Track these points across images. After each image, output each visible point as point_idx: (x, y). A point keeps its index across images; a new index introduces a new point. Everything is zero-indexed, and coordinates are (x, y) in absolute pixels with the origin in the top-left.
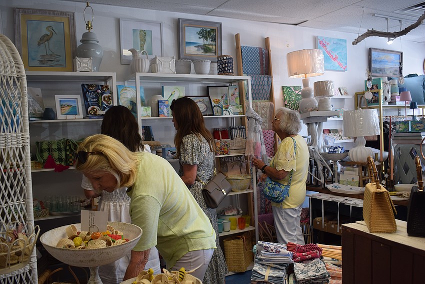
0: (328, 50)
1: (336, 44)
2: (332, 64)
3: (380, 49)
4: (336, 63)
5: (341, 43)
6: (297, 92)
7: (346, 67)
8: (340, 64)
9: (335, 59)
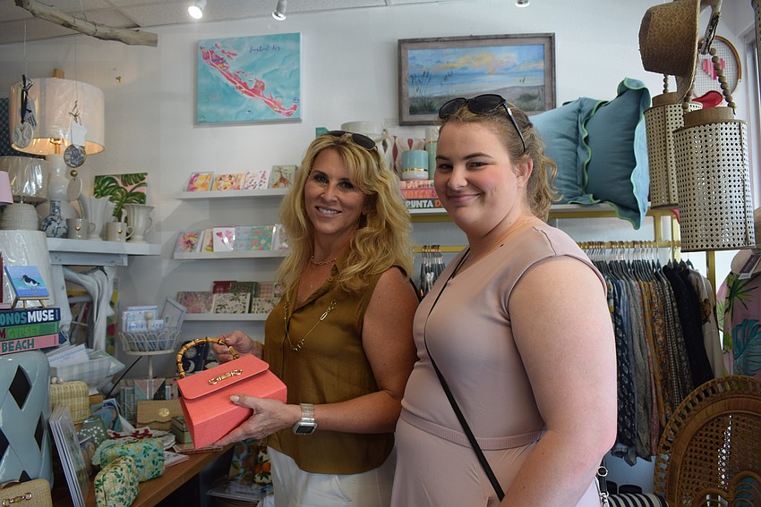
0: (231, 70)
1: (260, 50)
2: (243, 107)
3: (437, 40)
4: (259, 104)
5: (280, 44)
6: (129, 188)
7: (295, 108)
8: (271, 104)
9: (255, 92)
